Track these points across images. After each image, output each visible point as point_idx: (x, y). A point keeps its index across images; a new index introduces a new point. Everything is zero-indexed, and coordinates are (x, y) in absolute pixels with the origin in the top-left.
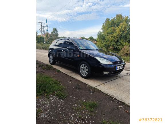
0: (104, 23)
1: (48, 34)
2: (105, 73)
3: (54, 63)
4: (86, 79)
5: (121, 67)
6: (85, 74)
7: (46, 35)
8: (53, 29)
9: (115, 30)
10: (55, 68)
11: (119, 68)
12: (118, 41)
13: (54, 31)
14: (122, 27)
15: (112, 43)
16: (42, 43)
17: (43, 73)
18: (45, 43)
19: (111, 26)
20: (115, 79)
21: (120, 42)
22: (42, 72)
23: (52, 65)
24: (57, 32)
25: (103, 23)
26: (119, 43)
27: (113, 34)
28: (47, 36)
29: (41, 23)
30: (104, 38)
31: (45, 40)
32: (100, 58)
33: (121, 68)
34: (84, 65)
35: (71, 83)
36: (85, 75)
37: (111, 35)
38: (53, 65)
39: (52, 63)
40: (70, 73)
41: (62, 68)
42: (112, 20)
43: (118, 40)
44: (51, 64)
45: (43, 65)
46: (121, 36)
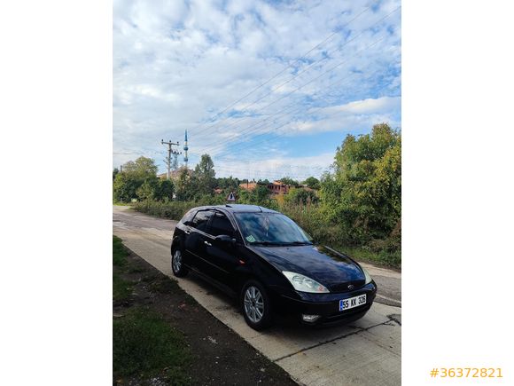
0: (340, 146)
1: (185, 172)
2: (307, 318)
3: (182, 274)
4: (257, 333)
5: (358, 301)
6: (257, 317)
7: (181, 173)
8: (201, 159)
9: (371, 169)
10: (183, 289)
11: (350, 303)
12: (382, 201)
13: (202, 164)
14: (391, 162)
15: (364, 208)
16: (167, 199)
17: (151, 303)
18: (174, 196)
19: (362, 158)
20: (345, 337)
21: (390, 206)
22: (149, 301)
23: (176, 279)
24: (211, 164)
25: (338, 149)
26: (385, 208)
27: (365, 181)
28: (183, 177)
29: (170, 145)
30: (338, 193)
31: (177, 189)
32: (295, 274)
33: (358, 305)
34: (254, 289)
35: (214, 341)
36: (257, 321)
37: (359, 184)
38: (179, 279)
39: (179, 272)
40: (219, 308)
41: (201, 290)
42: (360, 141)
43: (381, 198)
44: (176, 274)
45: (153, 278)
46: (391, 186)
